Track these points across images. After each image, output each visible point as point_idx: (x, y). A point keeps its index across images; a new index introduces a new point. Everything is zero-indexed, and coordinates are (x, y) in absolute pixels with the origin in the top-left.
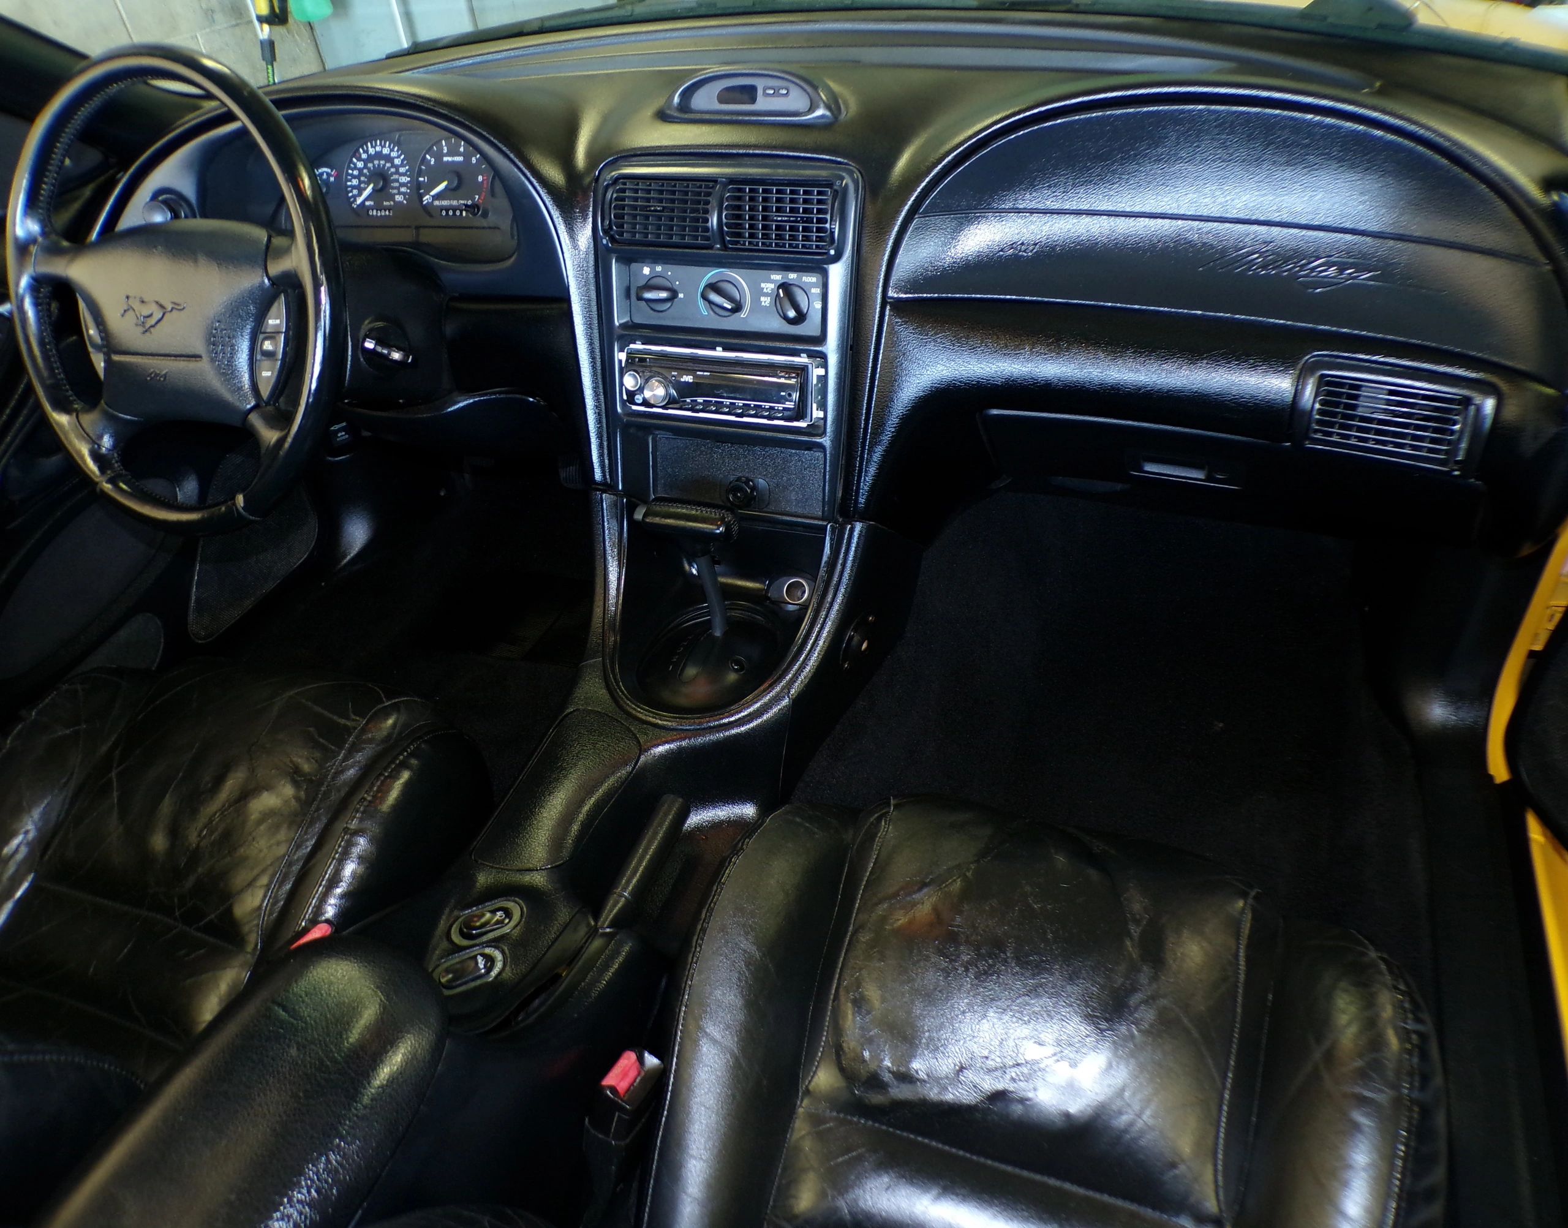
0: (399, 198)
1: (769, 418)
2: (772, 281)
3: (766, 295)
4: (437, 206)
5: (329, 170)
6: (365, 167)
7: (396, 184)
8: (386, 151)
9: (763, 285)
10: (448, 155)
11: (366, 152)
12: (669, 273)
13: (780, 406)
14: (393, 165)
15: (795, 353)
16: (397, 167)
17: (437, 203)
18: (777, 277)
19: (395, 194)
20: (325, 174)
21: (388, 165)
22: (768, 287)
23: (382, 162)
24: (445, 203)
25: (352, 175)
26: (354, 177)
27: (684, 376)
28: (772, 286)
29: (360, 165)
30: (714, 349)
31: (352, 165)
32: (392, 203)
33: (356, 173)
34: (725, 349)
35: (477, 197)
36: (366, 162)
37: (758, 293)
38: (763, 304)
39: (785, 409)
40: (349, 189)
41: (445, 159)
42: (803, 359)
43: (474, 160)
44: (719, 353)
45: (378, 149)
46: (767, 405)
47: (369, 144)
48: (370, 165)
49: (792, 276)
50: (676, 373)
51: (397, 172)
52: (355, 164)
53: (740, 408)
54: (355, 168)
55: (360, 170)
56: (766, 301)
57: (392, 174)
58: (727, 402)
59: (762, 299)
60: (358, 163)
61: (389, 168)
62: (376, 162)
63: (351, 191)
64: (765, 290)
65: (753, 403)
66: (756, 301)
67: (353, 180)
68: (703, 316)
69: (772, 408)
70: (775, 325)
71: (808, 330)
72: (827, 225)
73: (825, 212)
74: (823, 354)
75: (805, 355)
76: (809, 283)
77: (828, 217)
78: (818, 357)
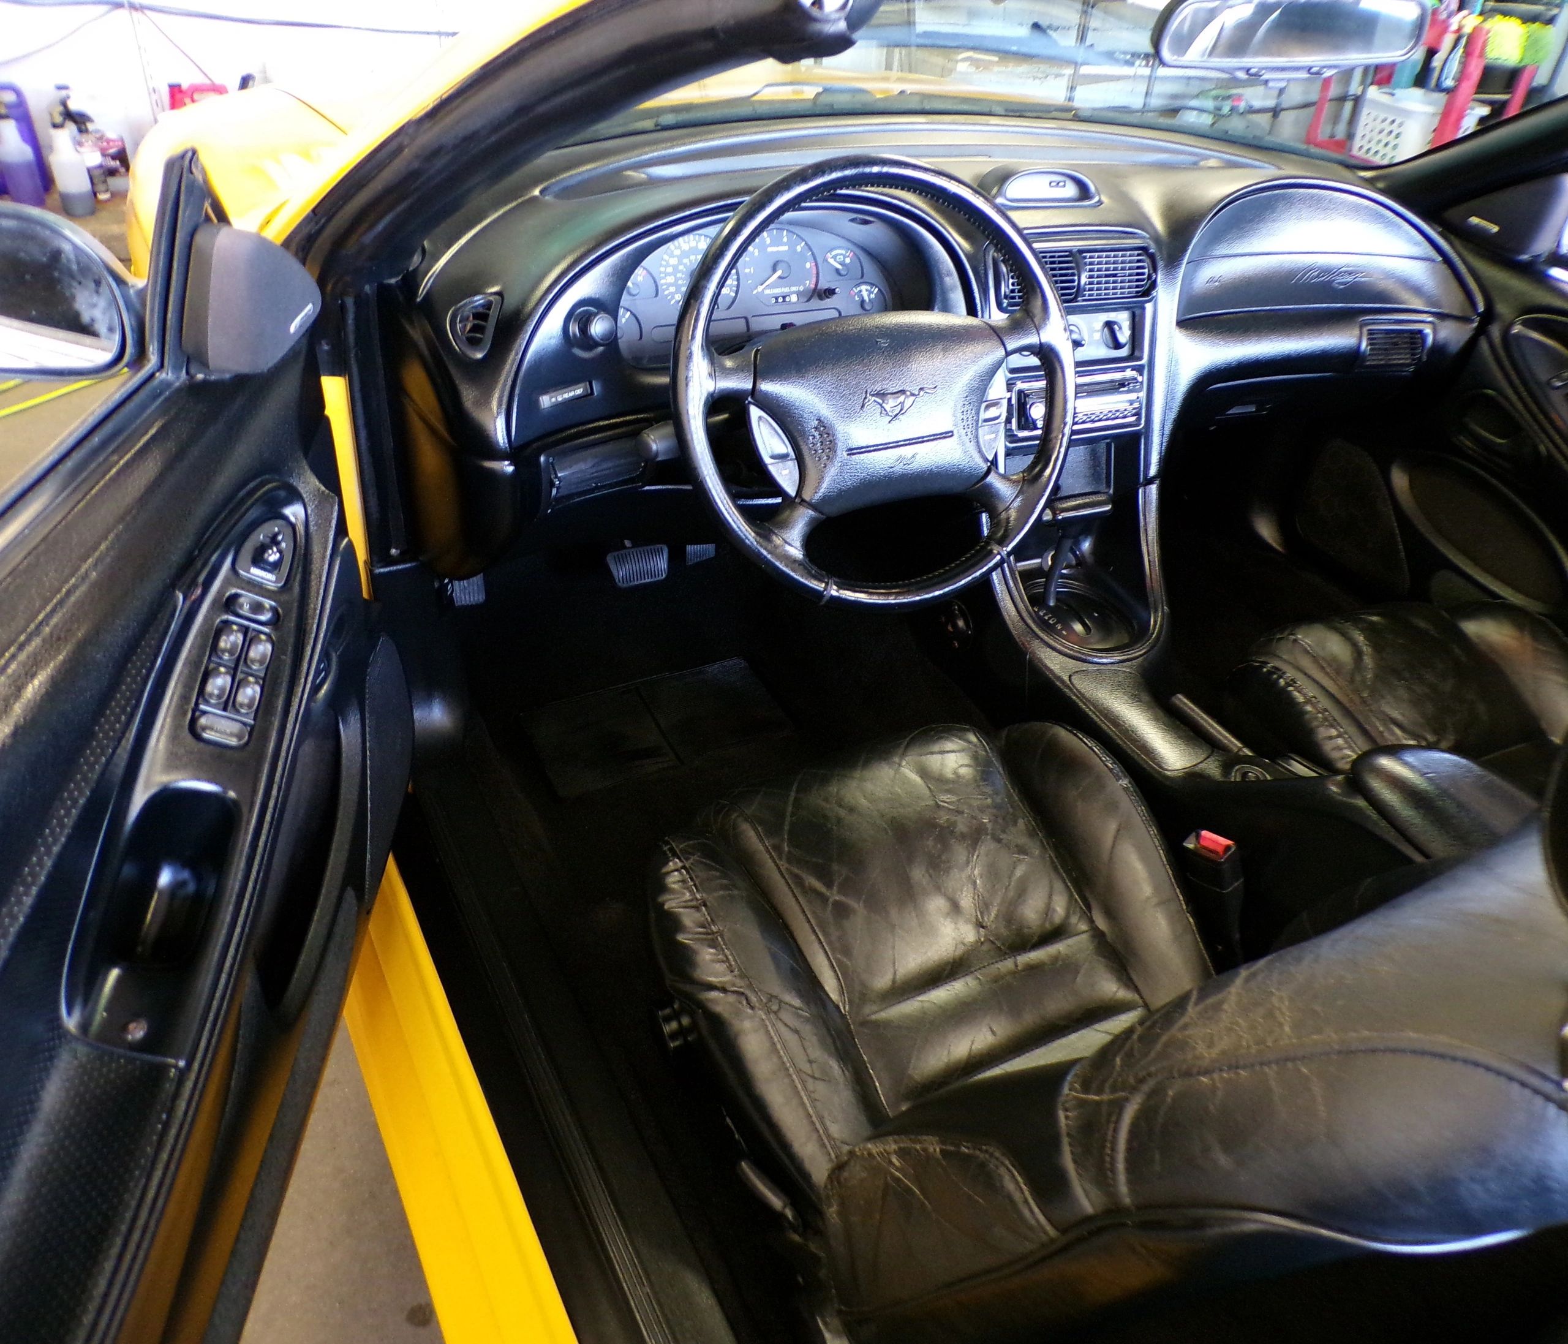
2: (1102, 320)
3: (1098, 331)
4: (768, 296)
6: (680, 262)
9: (1096, 324)
10: (771, 245)
11: (680, 247)
15: (1123, 369)
17: (768, 291)
18: (1106, 317)
22: (1101, 325)
24: (777, 291)
25: (666, 272)
26: (669, 274)
28: (1103, 324)
29: (673, 261)
31: (664, 263)
33: (670, 270)
35: (808, 282)
36: (680, 258)
37: (1092, 330)
38: (1096, 338)
40: (664, 287)
41: (770, 249)
42: (1129, 373)
43: (799, 249)
45: (694, 243)
48: (686, 261)
49: (1113, 315)
52: (667, 262)
54: (668, 265)
55: (674, 267)
56: (1098, 335)
59: (1096, 334)
60: (671, 260)
62: (693, 257)
63: (667, 289)
64: (1097, 328)
66: (1091, 336)
67: (668, 277)
70: (1104, 352)
71: (1124, 352)
72: (1146, 276)
73: (1143, 267)
74: (1142, 366)
75: (1130, 369)
76: (1123, 318)
77: (1146, 271)
78: (1139, 369)
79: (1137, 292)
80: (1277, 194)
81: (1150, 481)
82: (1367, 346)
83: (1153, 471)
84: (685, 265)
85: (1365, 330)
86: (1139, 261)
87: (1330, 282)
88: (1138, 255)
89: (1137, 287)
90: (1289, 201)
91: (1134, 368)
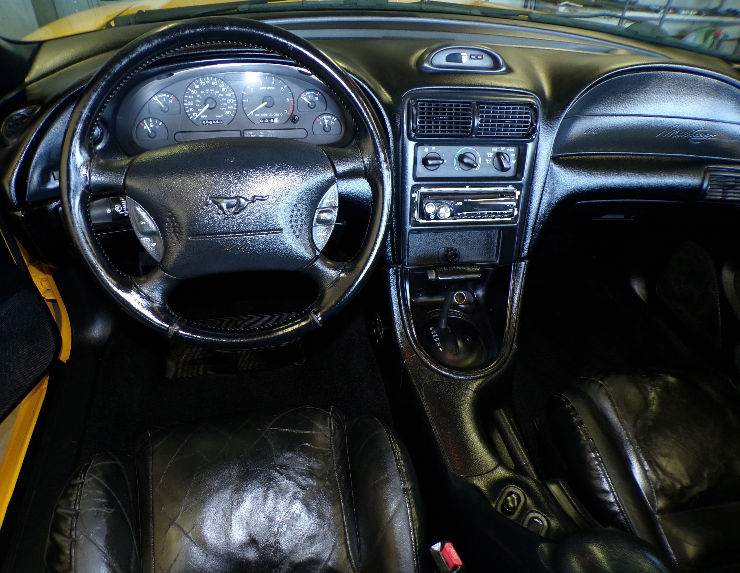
0: (227, 113)
1: (501, 218)
2: (492, 151)
3: (489, 158)
4: (257, 117)
5: (168, 96)
6: (199, 93)
7: (225, 104)
8: (214, 84)
9: (488, 154)
10: (263, 86)
11: (199, 84)
12: (439, 150)
13: (506, 212)
14: (221, 92)
15: (506, 185)
16: (224, 93)
17: (257, 115)
18: (495, 149)
19: (224, 111)
20: (164, 98)
21: (217, 92)
22: (491, 154)
23: (212, 90)
24: (264, 115)
25: (188, 99)
26: (190, 100)
27: (458, 203)
28: (492, 154)
29: (194, 92)
30: (465, 187)
31: (188, 93)
32: (222, 116)
33: (191, 97)
34: (470, 187)
35: (287, 111)
36: (199, 90)
37: (485, 157)
38: (487, 163)
39: (508, 213)
40: (187, 108)
41: (261, 88)
42: (510, 188)
43: (283, 89)
44: (467, 189)
45: (208, 82)
46: (499, 212)
47: (200, 79)
48: (202, 92)
49: (503, 149)
50: (453, 202)
51: (225, 96)
52: (190, 92)
53: (486, 215)
54: (190, 94)
55: (194, 96)
56: (489, 161)
57: (221, 98)
58: (479, 212)
59: (487, 160)
60: (192, 91)
61: (218, 94)
62: (207, 90)
63: (189, 110)
64: (489, 156)
65: (492, 212)
66: (484, 161)
67: (190, 102)
68: (457, 171)
69: (502, 213)
70: (494, 172)
71: (510, 173)
72: (529, 124)
73: (528, 118)
74: (521, 185)
75: (511, 186)
76: (512, 151)
77: (530, 120)
78: (519, 187)
79: (523, 134)
80: (650, 74)
81: (522, 260)
82: (708, 186)
83: (525, 252)
84: (202, 95)
85: (708, 175)
86: (526, 113)
87: (688, 138)
88: (526, 109)
89: (524, 130)
90: (661, 80)
91: (514, 185)
